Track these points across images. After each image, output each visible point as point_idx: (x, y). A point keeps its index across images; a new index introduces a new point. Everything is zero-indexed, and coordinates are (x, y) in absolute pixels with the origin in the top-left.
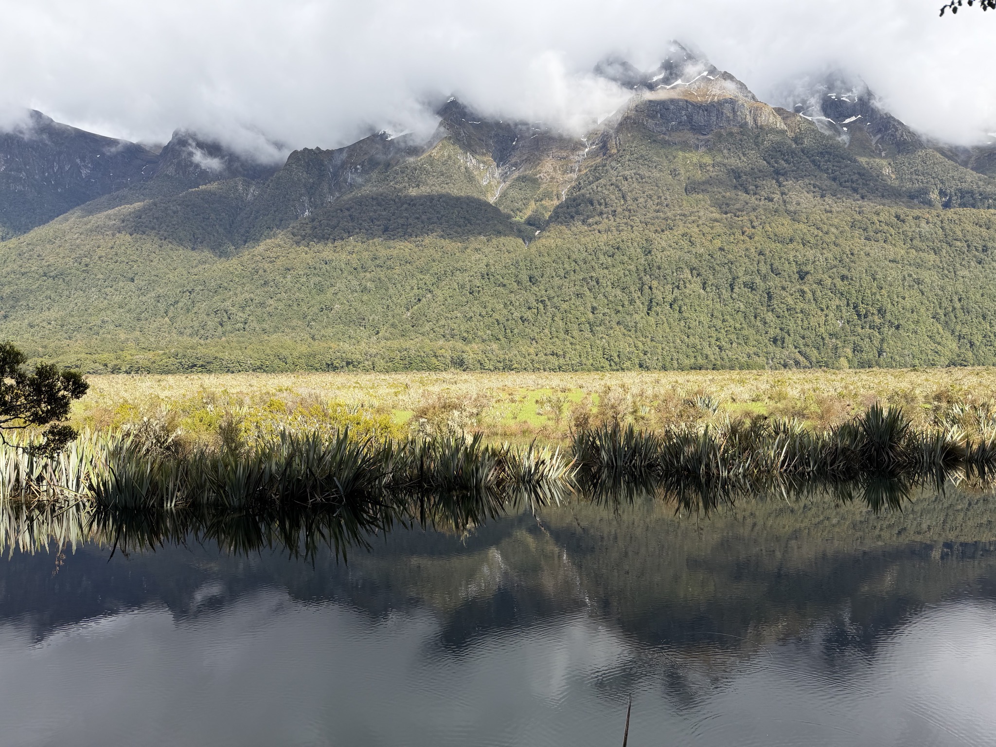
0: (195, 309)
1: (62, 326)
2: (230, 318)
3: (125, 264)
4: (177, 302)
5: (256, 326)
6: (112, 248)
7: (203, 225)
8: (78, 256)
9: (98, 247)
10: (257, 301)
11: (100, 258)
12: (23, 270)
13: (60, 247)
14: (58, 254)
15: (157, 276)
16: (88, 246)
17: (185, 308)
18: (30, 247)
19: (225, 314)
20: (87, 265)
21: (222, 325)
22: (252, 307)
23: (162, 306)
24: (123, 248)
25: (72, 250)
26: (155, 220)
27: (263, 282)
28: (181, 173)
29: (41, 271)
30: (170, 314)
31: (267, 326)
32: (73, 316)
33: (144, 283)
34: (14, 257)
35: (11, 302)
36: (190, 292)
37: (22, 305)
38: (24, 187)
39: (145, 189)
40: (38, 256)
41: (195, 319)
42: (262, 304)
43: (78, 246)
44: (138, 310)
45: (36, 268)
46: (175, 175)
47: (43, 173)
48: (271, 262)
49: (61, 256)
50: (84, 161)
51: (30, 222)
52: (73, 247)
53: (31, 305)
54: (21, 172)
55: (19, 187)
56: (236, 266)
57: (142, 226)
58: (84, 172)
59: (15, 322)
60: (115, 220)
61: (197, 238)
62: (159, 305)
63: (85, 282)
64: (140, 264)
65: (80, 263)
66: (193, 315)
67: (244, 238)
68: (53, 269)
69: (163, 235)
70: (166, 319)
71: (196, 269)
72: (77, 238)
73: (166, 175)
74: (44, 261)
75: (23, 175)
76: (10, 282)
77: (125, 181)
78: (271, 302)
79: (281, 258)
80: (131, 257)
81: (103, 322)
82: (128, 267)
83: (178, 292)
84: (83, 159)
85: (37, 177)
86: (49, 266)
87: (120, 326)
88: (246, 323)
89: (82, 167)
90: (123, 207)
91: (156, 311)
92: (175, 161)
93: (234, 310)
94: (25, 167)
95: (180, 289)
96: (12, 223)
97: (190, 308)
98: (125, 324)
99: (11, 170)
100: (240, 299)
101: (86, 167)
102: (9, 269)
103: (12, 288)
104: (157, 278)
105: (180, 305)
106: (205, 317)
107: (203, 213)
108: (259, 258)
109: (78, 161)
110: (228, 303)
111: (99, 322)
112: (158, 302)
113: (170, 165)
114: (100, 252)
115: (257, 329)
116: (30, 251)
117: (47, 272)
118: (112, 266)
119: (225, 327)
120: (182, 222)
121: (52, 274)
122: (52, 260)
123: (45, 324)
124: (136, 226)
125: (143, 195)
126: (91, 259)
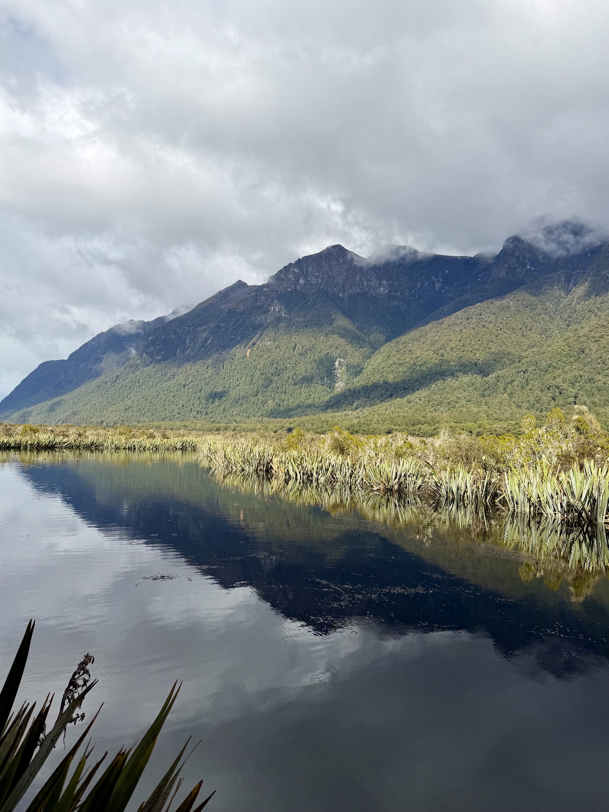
0: (530, 387)
1: (429, 402)
2: (561, 393)
3: (470, 352)
4: (513, 381)
5: (586, 399)
6: (460, 340)
7: (531, 315)
8: (436, 348)
9: (450, 341)
10: (586, 377)
11: (451, 349)
12: (400, 362)
13: (423, 343)
14: (422, 348)
15: (495, 360)
16: (443, 341)
17: (520, 385)
18: (404, 345)
19: (557, 390)
20: (442, 355)
21: (554, 399)
22: (581, 383)
23: (501, 385)
24: (469, 340)
25: (432, 345)
26: (492, 316)
27: (590, 360)
28: (510, 275)
29: (412, 362)
30: (508, 391)
31: (596, 400)
32: (435, 394)
33: (485, 367)
34: (394, 353)
36: (524, 372)
37: (401, 387)
38: (399, 303)
39: (482, 292)
40: (409, 351)
41: (530, 394)
42: (591, 380)
43: (436, 342)
44: (482, 388)
45: (409, 360)
46: (506, 277)
47: (411, 291)
48: (595, 341)
49: (425, 349)
50: (438, 277)
51: (403, 327)
52: (432, 343)
53: (406, 386)
54: (397, 292)
55: (396, 303)
56: (563, 348)
57: (482, 321)
58: (437, 286)
59: (398, 399)
60: (462, 319)
61: (527, 327)
62: (499, 383)
63: (442, 368)
64: (481, 351)
65: (438, 354)
66: (529, 391)
67: (567, 322)
68: (419, 360)
69: (498, 327)
70: (506, 395)
71: (527, 353)
72: (435, 336)
73: (499, 278)
74: (414, 354)
75: (399, 294)
76: (392, 371)
77: (465, 288)
78: (600, 377)
79: (605, 337)
80: (475, 346)
81: (458, 398)
82: (472, 354)
83: (514, 372)
84: (437, 276)
85: (407, 294)
86: (417, 357)
87: (470, 401)
88: (576, 397)
89: (436, 282)
90: (467, 308)
91: (496, 388)
92: (506, 266)
93: (565, 386)
94: (400, 287)
95: (516, 370)
96: (391, 329)
97: (524, 385)
98: (474, 399)
99: (391, 292)
100: (570, 376)
101: (438, 281)
102: (391, 362)
103: (394, 375)
105: (516, 383)
106: (540, 393)
107: (531, 305)
108: (584, 339)
109: (433, 278)
110: (559, 380)
111: (455, 398)
112: (498, 381)
113: (502, 269)
114: (452, 345)
115: (587, 403)
116: (404, 348)
117: (415, 362)
118: (460, 355)
119: (557, 401)
120: (514, 314)
121: (419, 363)
122: (418, 353)
123: (417, 400)
124: (478, 322)
125: (481, 296)
126: (445, 350)
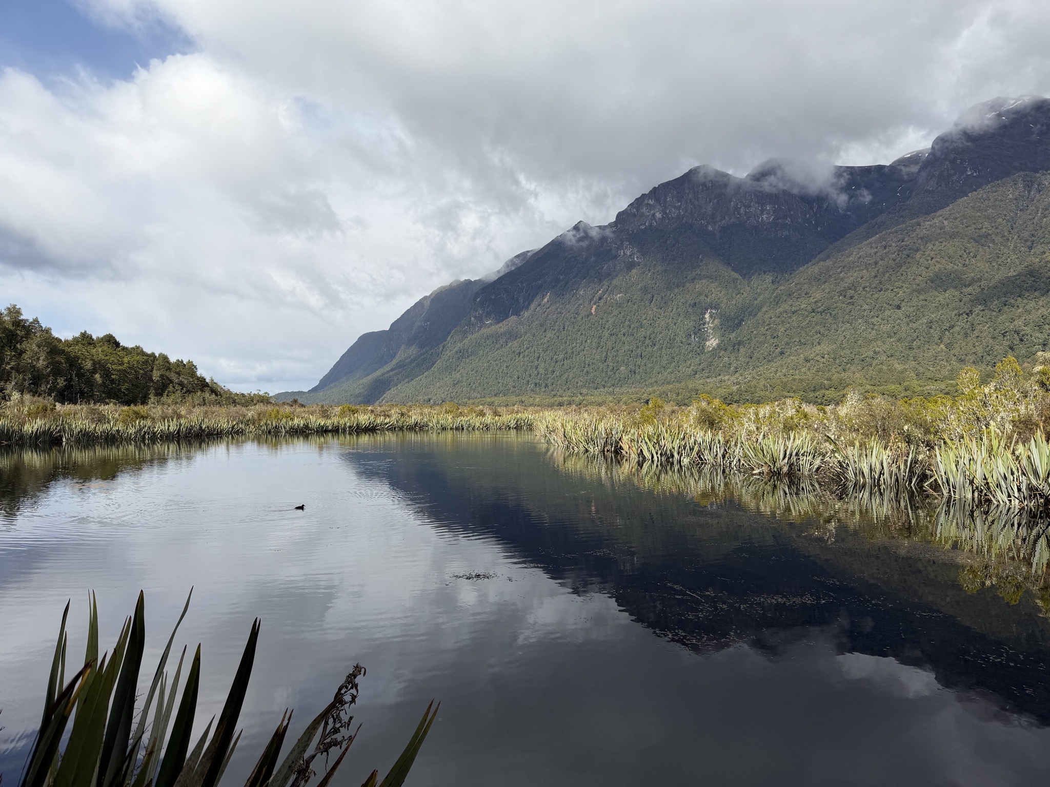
0: (976, 333)
1: (835, 359)
2: (1022, 340)
3: (889, 291)
4: (952, 327)
6: (876, 276)
8: (843, 289)
9: (862, 278)
11: (864, 288)
12: (793, 309)
13: (825, 282)
14: (824, 290)
15: (926, 300)
16: (851, 278)
17: (963, 332)
18: (798, 287)
19: (1016, 335)
20: (851, 298)
21: (1011, 348)
23: (935, 333)
24: (887, 275)
25: (837, 285)
26: (920, 241)
28: (944, 185)
29: (809, 308)
30: (946, 340)
32: (844, 349)
33: (912, 309)
34: (785, 298)
35: (786, 340)
36: (967, 314)
37: (795, 341)
38: (789, 232)
39: (904, 210)
40: (806, 294)
41: (977, 344)
43: (842, 280)
44: (909, 338)
45: (806, 305)
46: (937, 188)
47: (805, 215)
49: (827, 291)
51: (795, 264)
52: (837, 281)
53: (803, 341)
54: (786, 219)
55: (786, 233)
56: (1024, 278)
57: (905, 249)
58: (841, 206)
59: (792, 358)
60: (877, 248)
61: (969, 253)
62: (932, 331)
63: (852, 314)
64: (905, 289)
65: (845, 296)
66: (975, 340)
67: (1029, 243)
68: (820, 305)
69: (929, 255)
70: (942, 346)
71: (971, 288)
72: (841, 272)
73: (927, 191)
74: (812, 298)
75: (788, 221)
76: (783, 322)
77: (880, 207)
80: (896, 283)
81: (875, 352)
82: (893, 294)
83: (953, 315)
85: (800, 220)
86: (816, 302)
87: (892, 356)
88: (1044, 345)
90: (884, 232)
91: (929, 338)
92: (937, 174)
93: (1028, 330)
94: (790, 213)
95: (956, 312)
96: (780, 267)
97: (969, 331)
98: (897, 354)
99: (778, 219)
100: (1035, 316)
102: (781, 309)
103: (785, 326)
104: (926, 303)
105: (957, 329)
106: (991, 341)
107: (975, 224)
110: (1019, 323)
111: (871, 354)
112: (931, 328)
113: (932, 179)
116: (799, 290)
117: (815, 308)
118: (876, 295)
119: (1017, 351)
121: (819, 310)
122: (818, 296)
123: (818, 358)
124: (899, 251)
125: (902, 216)
126: (855, 290)
